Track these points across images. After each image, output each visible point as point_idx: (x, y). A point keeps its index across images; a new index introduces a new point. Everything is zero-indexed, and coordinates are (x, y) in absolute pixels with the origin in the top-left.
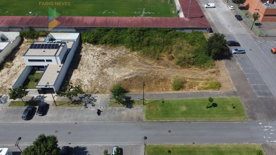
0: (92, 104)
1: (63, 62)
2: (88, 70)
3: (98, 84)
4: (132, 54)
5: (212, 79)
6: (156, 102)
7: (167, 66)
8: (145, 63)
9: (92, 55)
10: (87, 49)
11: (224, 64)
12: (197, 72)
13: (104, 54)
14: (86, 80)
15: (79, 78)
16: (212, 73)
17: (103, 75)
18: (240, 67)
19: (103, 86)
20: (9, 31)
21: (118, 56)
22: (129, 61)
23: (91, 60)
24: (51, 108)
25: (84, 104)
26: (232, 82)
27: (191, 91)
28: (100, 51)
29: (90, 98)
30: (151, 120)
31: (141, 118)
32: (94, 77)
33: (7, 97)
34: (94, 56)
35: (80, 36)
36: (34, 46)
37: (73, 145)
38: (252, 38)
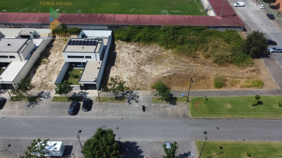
0: (135, 100)
1: (102, 59)
2: (125, 67)
3: (138, 81)
4: (167, 52)
5: (253, 77)
6: (200, 99)
7: (204, 64)
8: (181, 61)
9: (127, 52)
10: (121, 47)
11: (263, 63)
13: (138, 51)
14: (125, 77)
15: (117, 75)
16: (252, 71)
17: (141, 72)
18: (280, 66)
19: (143, 83)
20: (41, 28)
21: (153, 53)
22: (165, 59)
23: (126, 57)
24: (95, 104)
25: (127, 100)
26: (274, 80)
27: (233, 89)
28: (134, 49)
29: (132, 95)
30: (198, 117)
31: (187, 114)
32: (132, 74)
33: (49, 93)
34: (129, 54)
35: (113, 33)
36: (72, 43)
37: (123, 140)
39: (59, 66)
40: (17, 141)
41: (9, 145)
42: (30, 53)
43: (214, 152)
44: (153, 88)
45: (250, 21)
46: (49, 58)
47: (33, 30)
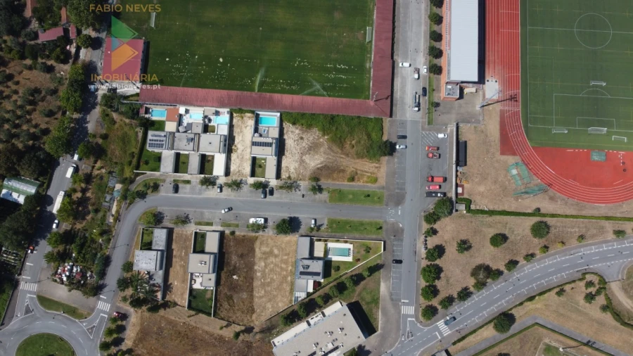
0: (298, 189)
1: (276, 155)
2: (292, 157)
3: (300, 172)
4: (323, 139)
5: (374, 173)
6: (336, 190)
7: (347, 155)
8: (332, 151)
9: (293, 139)
10: (288, 131)
11: (386, 161)
12: (366, 163)
13: (302, 138)
14: (292, 168)
15: (287, 165)
16: (376, 167)
18: (396, 164)
19: (304, 174)
21: (313, 141)
22: (321, 147)
23: (292, 145)
24: (275, 191)
25: (294, 189)
26: (385, 178)
27: (358, 183)
28: (299, 134)
29: (297, 184)
30: (332, 203)
31: (326, 201)
32: (297, 165)
33: (246, 180)
34: (295, 141)
35: (281, 115)
36: (254, 144)
37: (292, 216)
38: (420, 127)
40: (239, 214)
41: (237, 216)
42: (224, 146)
43: (335, 224)
44: (309, 179)
45: (402, 99)
46: (236, 142)
47: (213, 109)
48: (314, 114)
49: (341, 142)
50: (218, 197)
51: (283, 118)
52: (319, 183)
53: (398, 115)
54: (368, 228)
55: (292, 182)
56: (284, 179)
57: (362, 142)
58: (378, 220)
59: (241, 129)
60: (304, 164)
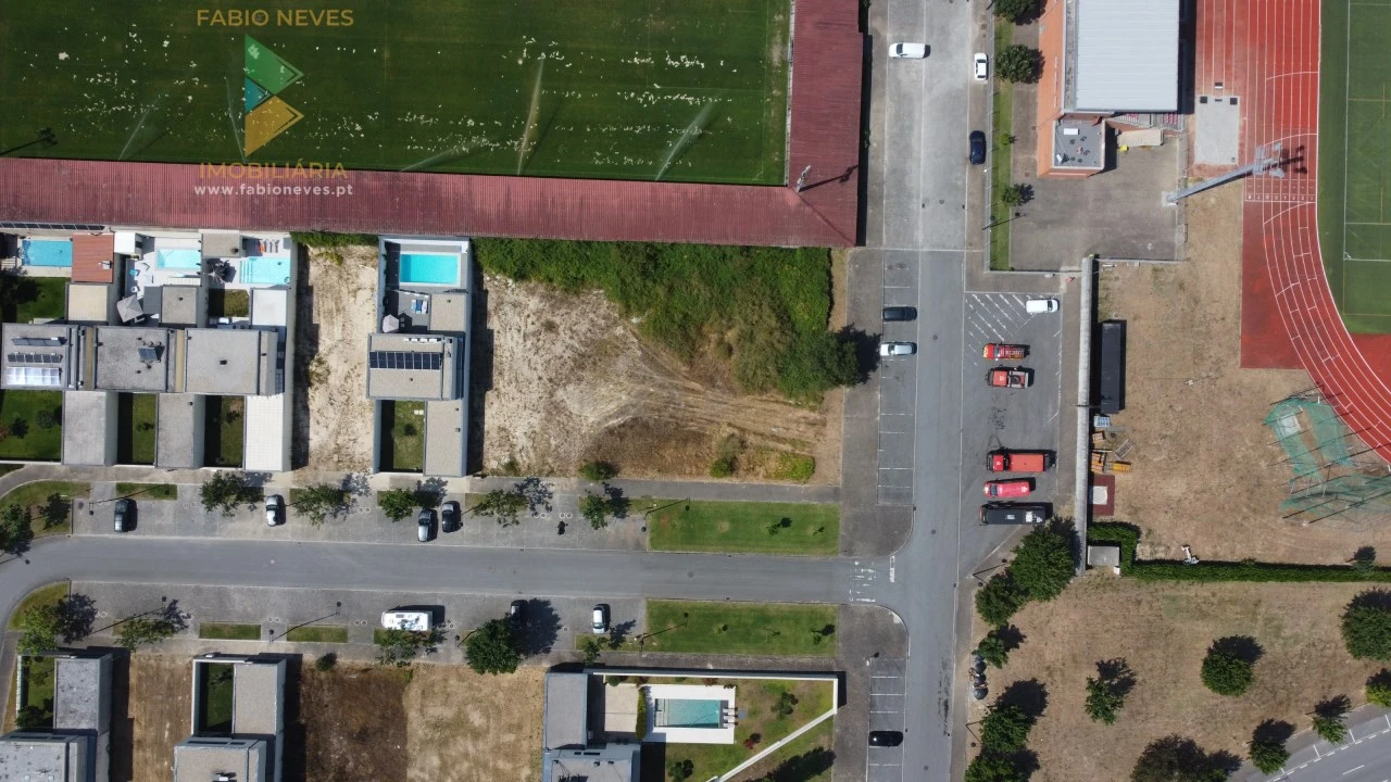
0: (545, 504)
1: (459, 392)
2: (519, 394)
3: (550, 445)
4: (625, 328)
5: (803, 444)
6: (674, 506)
7: (710, 381)
8: (659, 368)
9: (519, 331)
10: (502, 303)
11: (844, 399)
12: (777, 407)
13: (550, 327)
14: (520, 432)
15: (502, 423)
16: (809, 423)
17: (557, 413)
18: (879, 410)
19: (561, 450)
21: (589, 335)
22: (617, 355)
23: (518, 353)
24: (465, 514)
25: (529, 504)
26: (841, 461)
27: (750, 479)
28: (539, 313)
29: (539, 489)
30: (661, 549)
31: (642, 542)
32: (536, 420)
33: (365, 479)
34: (525, 337)
35: (473, 247)
36: (379, 360)
37: (527, 596)
38: (964, 278)
39: (356, 384)
40: (348, 594)
41: (339, 604)
42: (278, 367)
43: (671, 621)
44: (581, 470)
45: (900, 174)
46: (322, 349)
47: (235, 235)
48: (589, 244)
49: (686, 337)
50: (271, 538)
51: (483, 260)
52: (614, 482)
53: (885, 237)
54: (785, 631)
55: (521, 480)
56: (494, 472)
57: (761, 338)
58: (816, 603)
59: (338, 300)
60: (563, 418)
